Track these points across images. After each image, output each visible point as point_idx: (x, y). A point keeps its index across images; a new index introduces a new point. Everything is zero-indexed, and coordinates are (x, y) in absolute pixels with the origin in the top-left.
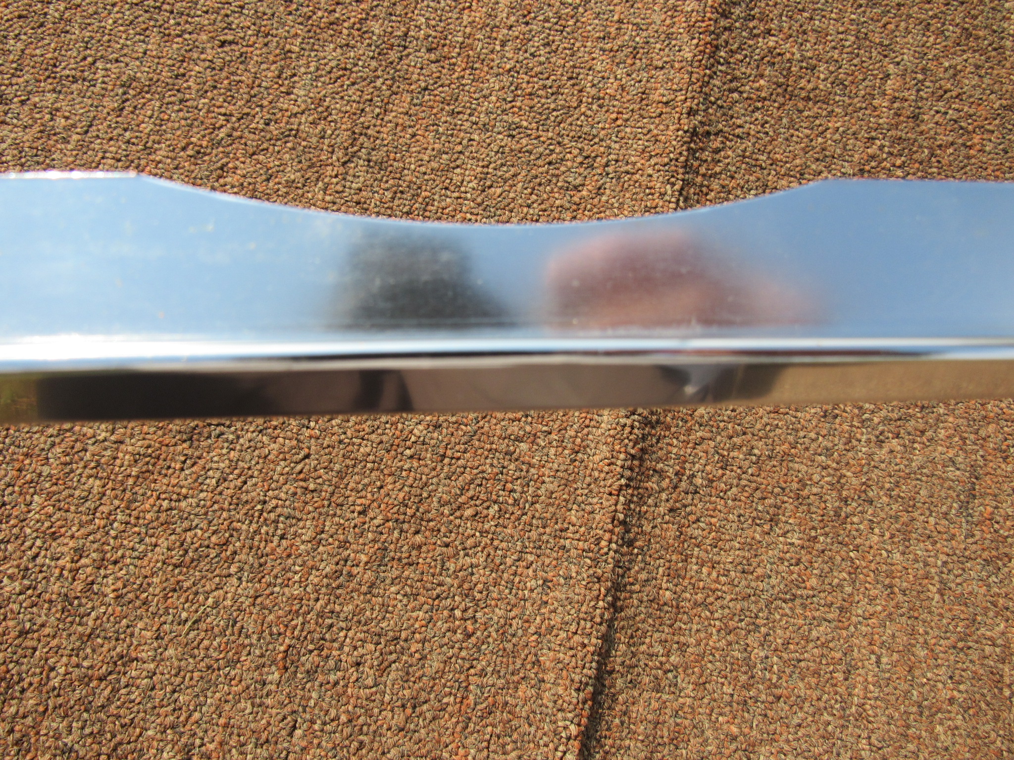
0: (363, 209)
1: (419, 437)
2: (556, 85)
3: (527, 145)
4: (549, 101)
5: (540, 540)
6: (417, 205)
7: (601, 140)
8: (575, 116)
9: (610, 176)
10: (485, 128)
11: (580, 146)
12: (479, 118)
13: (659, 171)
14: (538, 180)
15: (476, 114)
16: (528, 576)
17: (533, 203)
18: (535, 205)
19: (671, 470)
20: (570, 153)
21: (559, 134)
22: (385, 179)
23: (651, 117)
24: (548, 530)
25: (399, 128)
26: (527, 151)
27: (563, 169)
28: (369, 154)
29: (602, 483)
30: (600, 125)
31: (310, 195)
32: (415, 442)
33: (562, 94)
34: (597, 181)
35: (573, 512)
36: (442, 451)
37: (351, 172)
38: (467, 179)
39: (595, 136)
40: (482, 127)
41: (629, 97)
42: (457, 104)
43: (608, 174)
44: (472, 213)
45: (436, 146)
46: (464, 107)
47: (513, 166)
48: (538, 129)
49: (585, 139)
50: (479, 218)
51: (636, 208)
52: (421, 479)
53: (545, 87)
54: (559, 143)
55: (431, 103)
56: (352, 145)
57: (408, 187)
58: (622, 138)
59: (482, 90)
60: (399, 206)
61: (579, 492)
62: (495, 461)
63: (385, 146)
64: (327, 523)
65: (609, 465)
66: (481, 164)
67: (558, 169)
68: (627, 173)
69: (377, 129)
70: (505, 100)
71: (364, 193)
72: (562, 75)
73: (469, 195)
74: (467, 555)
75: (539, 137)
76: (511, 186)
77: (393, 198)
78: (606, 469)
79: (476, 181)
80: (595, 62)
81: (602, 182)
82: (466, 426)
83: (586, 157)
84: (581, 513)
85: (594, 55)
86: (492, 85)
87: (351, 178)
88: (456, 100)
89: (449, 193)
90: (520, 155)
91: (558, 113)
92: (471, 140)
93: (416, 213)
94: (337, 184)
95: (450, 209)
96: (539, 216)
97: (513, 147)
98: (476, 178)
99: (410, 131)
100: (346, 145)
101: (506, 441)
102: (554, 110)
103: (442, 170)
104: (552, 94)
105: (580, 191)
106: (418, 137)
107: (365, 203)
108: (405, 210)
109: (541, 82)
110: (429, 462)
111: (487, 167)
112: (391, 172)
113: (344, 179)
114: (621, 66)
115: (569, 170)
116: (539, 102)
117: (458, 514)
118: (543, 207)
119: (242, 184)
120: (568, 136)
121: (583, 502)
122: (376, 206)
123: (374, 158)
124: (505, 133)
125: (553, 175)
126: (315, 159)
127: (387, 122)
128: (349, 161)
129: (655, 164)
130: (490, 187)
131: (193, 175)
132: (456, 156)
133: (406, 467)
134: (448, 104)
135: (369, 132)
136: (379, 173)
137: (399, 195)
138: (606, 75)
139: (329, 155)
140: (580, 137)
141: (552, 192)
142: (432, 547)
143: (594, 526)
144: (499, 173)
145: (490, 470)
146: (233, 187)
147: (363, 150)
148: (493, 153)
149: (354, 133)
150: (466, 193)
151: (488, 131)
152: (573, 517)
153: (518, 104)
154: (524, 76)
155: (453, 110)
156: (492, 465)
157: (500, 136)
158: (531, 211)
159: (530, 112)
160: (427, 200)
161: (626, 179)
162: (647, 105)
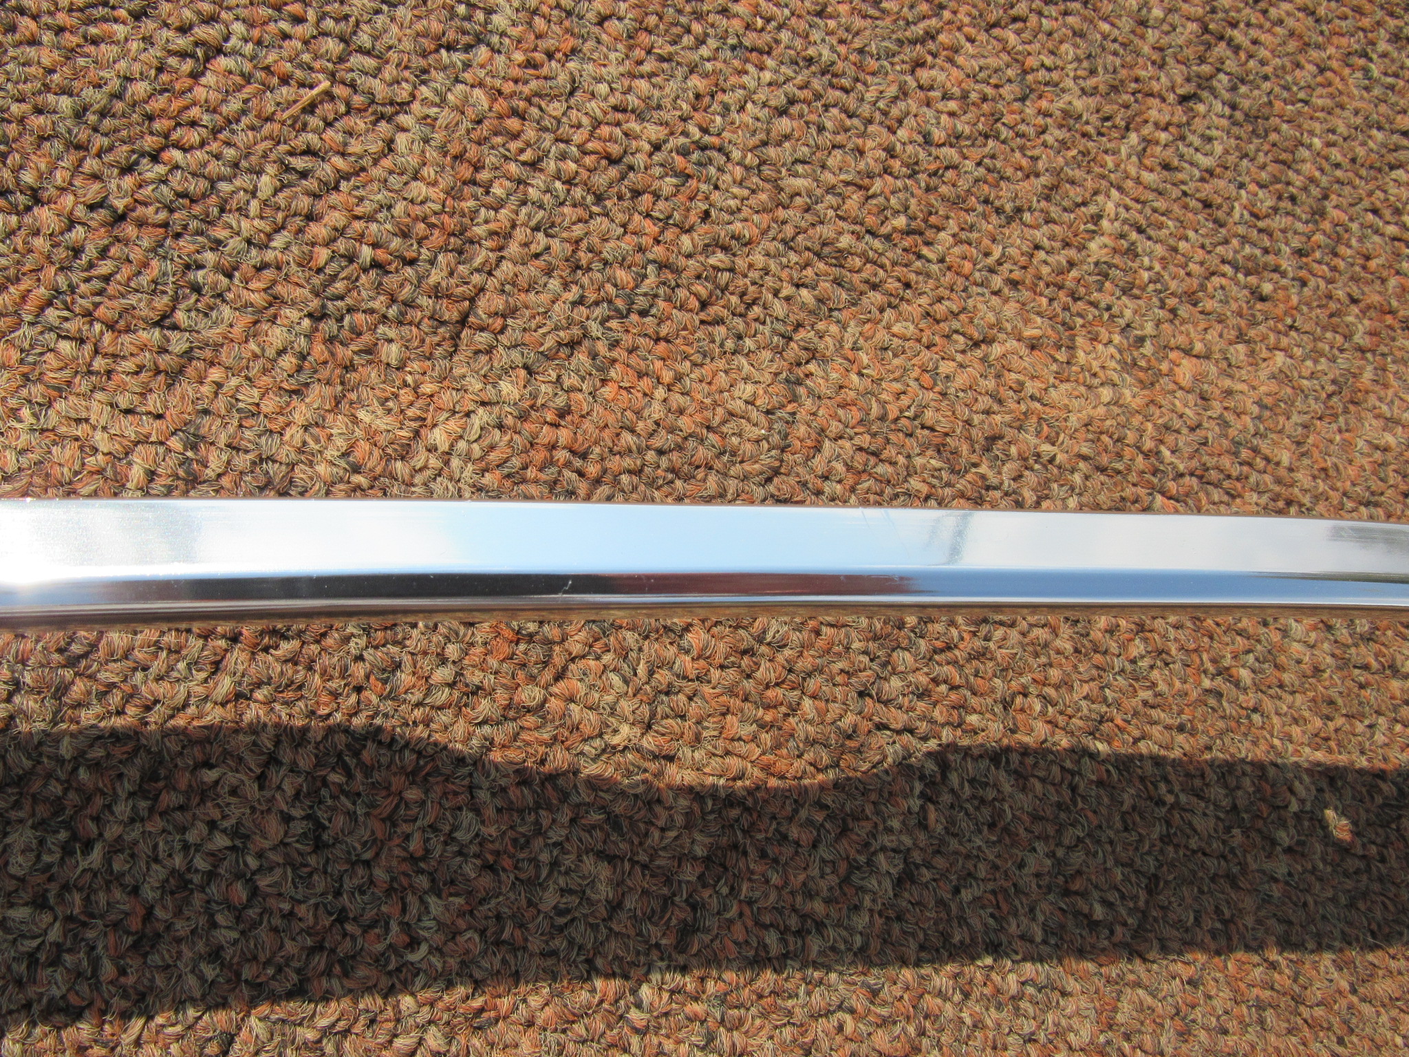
6: (1319, 237)
22: (1261, 158)
28: (1234, 89)
31: (1109, 160)
56: (1202, 60)
57: (1305, 189)
64: (1125, 1006)
71: (1221, 184)
87: (1197, 141)
93: (1318, 255)
99: (1314, 54)
106: (1329, 74)
112: (1274, 145)
113: (1182, 138)
119: (965, 96)
123: (1245, 104)
126: (1123, 73)
131: (857, 44)
146: (946, 97)
147: (1221, 76)
149: (1206, 30)
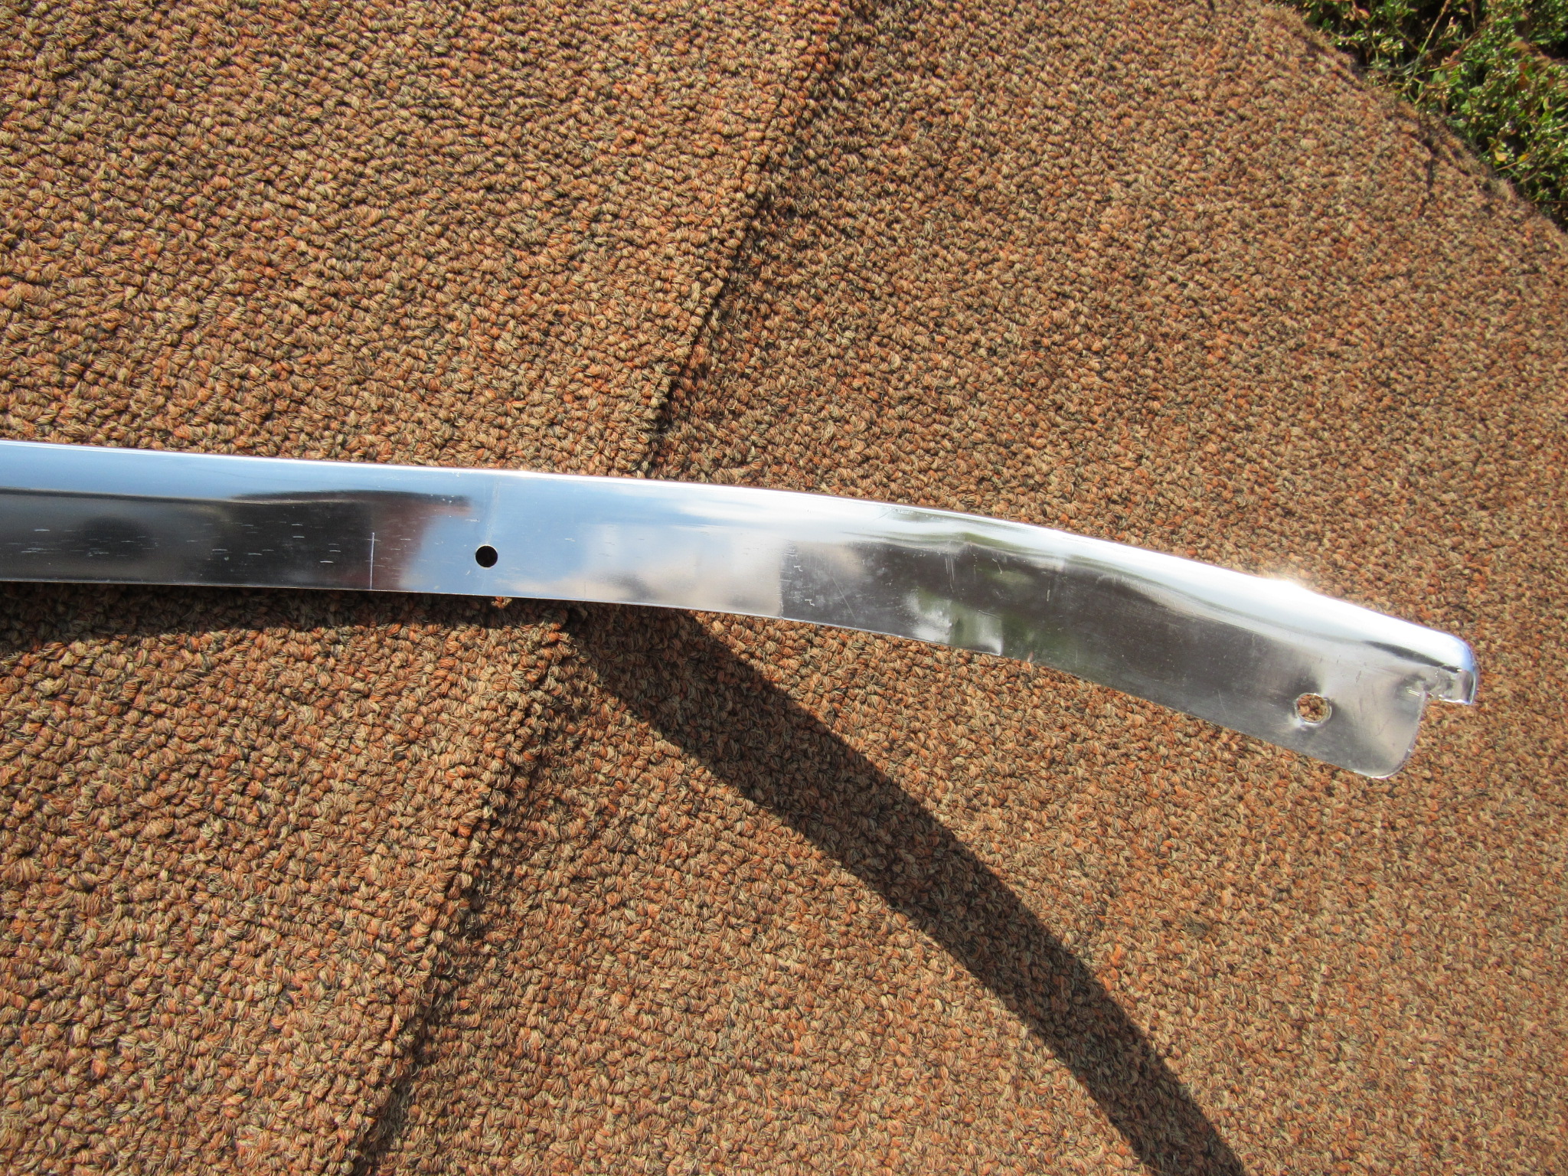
0: (76, 175)
1: (83, 658)
2: (535, 48)
3: (453, 143)
4: (515, 74)
5: (294, 903)
7: (596, 172)
8: (558, 116)
9: (597, 240)
10: (377, 88)
11: (554, 171)
12: (370, 66)
13: (686, 253)
14: (459, 213)
15: (366, 58)
16: (252, 972)
17: (439, 253)
18: (442, 259)
19: (591, 803)
20: (533, 179)
21: (519, 139)
23: (696, 155)
24: (315, 886)
25: (198, 41)
26: (451, 155)
27: (512, 205)
29: (444, 810)
30: (600, 145)
32: (71, 667)
33: (543, 70)
34: (571, 242)
35: (375, 858)
36: (125, 695)
37: (70, 96)
38: (316, 174)
39: (586, 162)
40: (371, 84)
41: (664, 109)
42: (331, 28)
43: (593, 235)
44: (309, 243)
45: (268, 95)
46: (343, 37)
47: (415, 174)
48: (481, 119)
49: (566, 161)
50: (323, 254)
51: (630, 310)
52: (64, 744)
53: (513, 46)
54: (516, 156)
55: (279, 12)
58: (634, 179)
59: (388, 17)
60: (157, 190)
61: (397, 820)
62: (238, 733)
63: (158, 65)
65: (466, 777)
66: (352, 153)
67: (504, 203)
68: (630, 242)
69: (149, 28)
70: (429, 48)
72: (552, 35)
73: (312, 207)
74: (129, 913)
75: (481, 134)
76: (403, 212)
77: (149, 173)
78: (458, 784)
79: (333, 184)
80: (618, 28)
81: (579, 247)
82: (194, 652)
83: (561, 196)
84: (389, 863)
85: (619, 17)
86: (411, 14)
88: (332, 20)
89: (271, 191)
90: (434, 158)
91: (528, 101)
92: (342, 103)
94: (32, 112)
95: (268, 223)
96: (445, 280)
97: (425, 139)
98: (335, 178)
100: (72, 41)
101: (272, 696)
102: (521, 93)
103: (268, 145)
104: (525, 64)
105: (534, 254)
107: (85, 165)
108: (168, 201)
109: (508, 37)
110: (92, 713)
111: (364, 163)
114: (664, 50)
115: (522, 210)
116: (495, 71)
117: (130, 827)
118: (456, 265)
120: (536, 147)
121: (398, 842)
122: (107, 178)
124: (415, 110)
125: (490, 212)
127: (175, 22)
128: (70, 74)
129: (683, 240)
130: (361, 202)
132: (305, 125)
133: (34, 715)
134: (313, 24)
135: (130, 30)
136: (132, 115)
137: (163, 169)
138: (633, 58)
139: (30, 52)
140: (557, 156)
141: (481, 241)
142: (52, 888)
143: (408, 892)
144: (385, 181)
145: (222, 750)
148: (382, 141)
150: (308, 200)
151: (381, 95)
152: (372, 869)
153: (454, 63)
154: (477, 15)
155: (320, 38)
156: (229, 740)
157: (405, 113)
158: (432, 268)
159: (473, 85)
160: (223, 194)
161: (625, 252)
162: (693, 132)
